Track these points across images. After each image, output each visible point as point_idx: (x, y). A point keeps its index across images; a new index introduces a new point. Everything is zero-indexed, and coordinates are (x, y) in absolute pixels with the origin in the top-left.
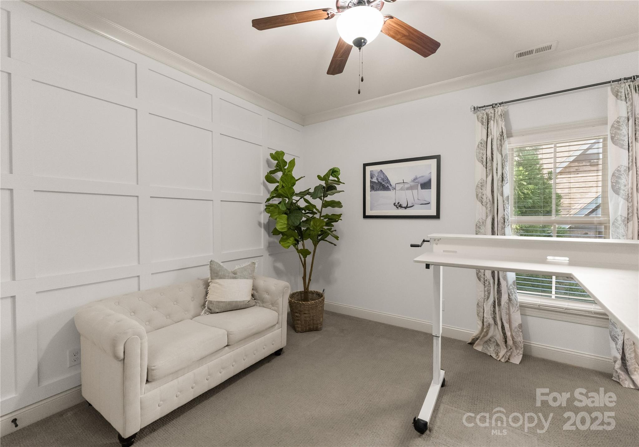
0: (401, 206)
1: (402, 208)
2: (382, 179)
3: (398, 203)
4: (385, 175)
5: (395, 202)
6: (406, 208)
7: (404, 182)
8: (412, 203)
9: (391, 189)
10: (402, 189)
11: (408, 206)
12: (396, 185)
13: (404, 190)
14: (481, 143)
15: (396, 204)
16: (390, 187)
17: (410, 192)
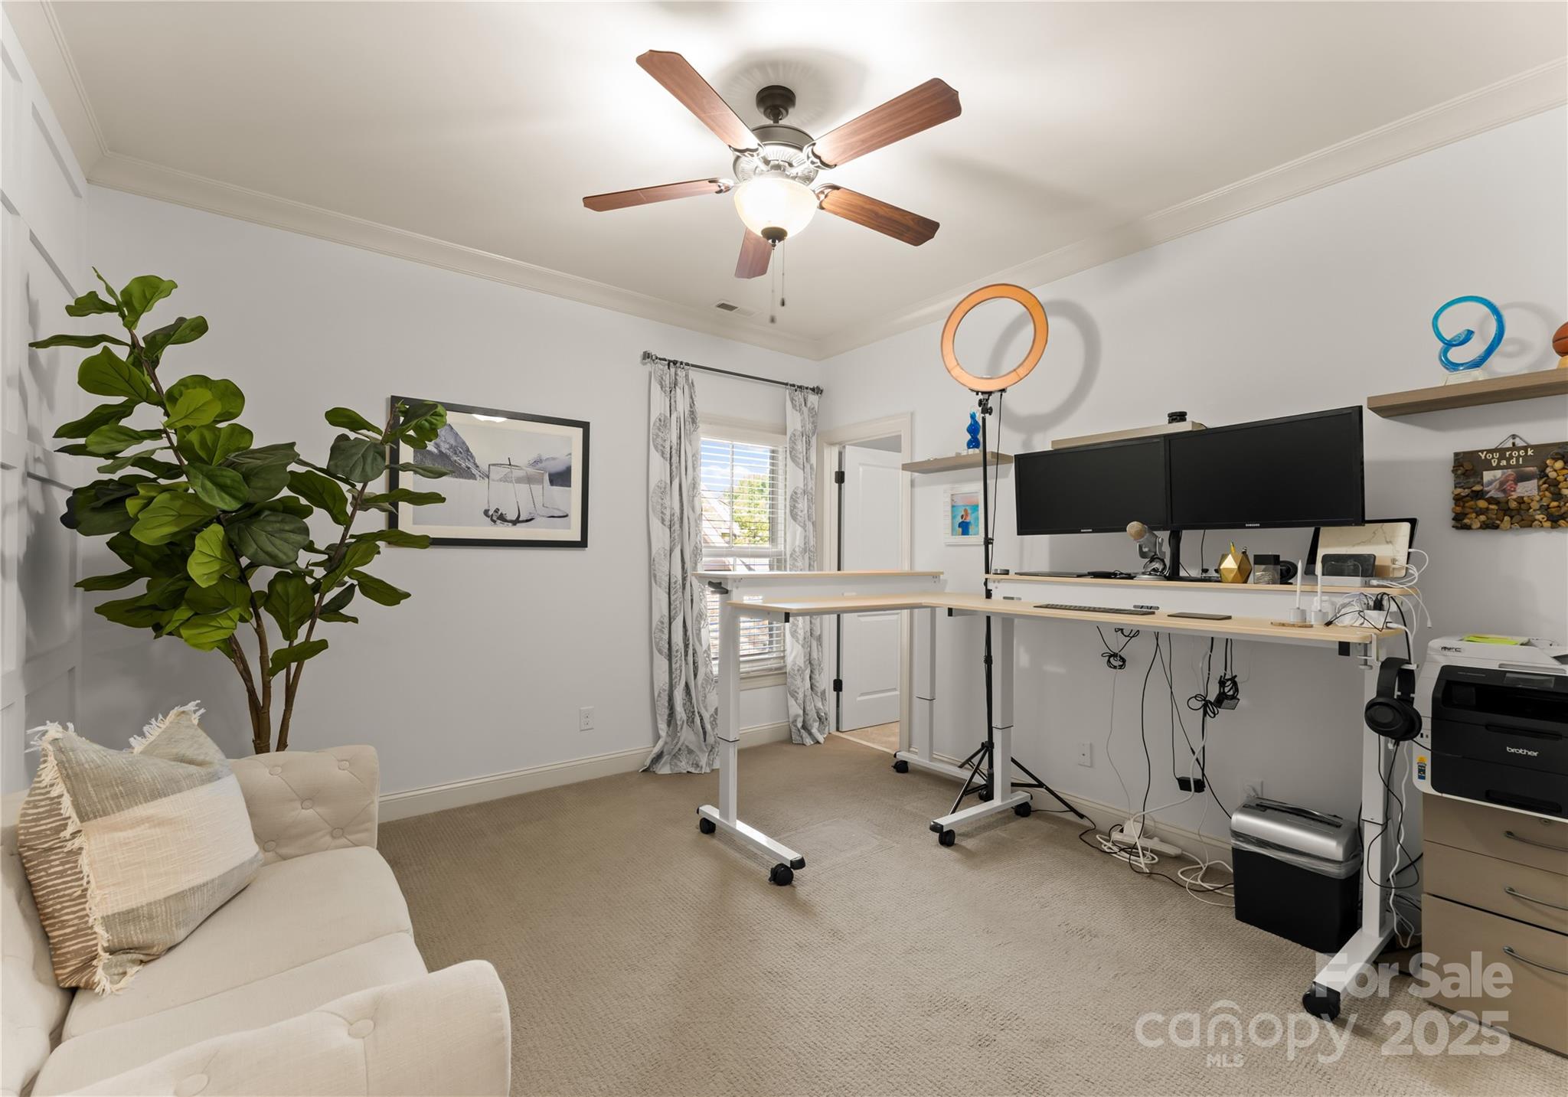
0: (502, 518)
1: (506, 523)
2: (451, 447)
3: (497, 511)
4: (460, 438)
5: (487, 508)
6: (515, 522)
7: (510, 465)
8: (530, 513)
9: (477, 476)
10: (505, 479)
11: (520, 519)
12: (491, 467)
13: (511, 482)
14: (660, 420)
15: (490, 513)
16: (474, 471)
17: (524, 488)
